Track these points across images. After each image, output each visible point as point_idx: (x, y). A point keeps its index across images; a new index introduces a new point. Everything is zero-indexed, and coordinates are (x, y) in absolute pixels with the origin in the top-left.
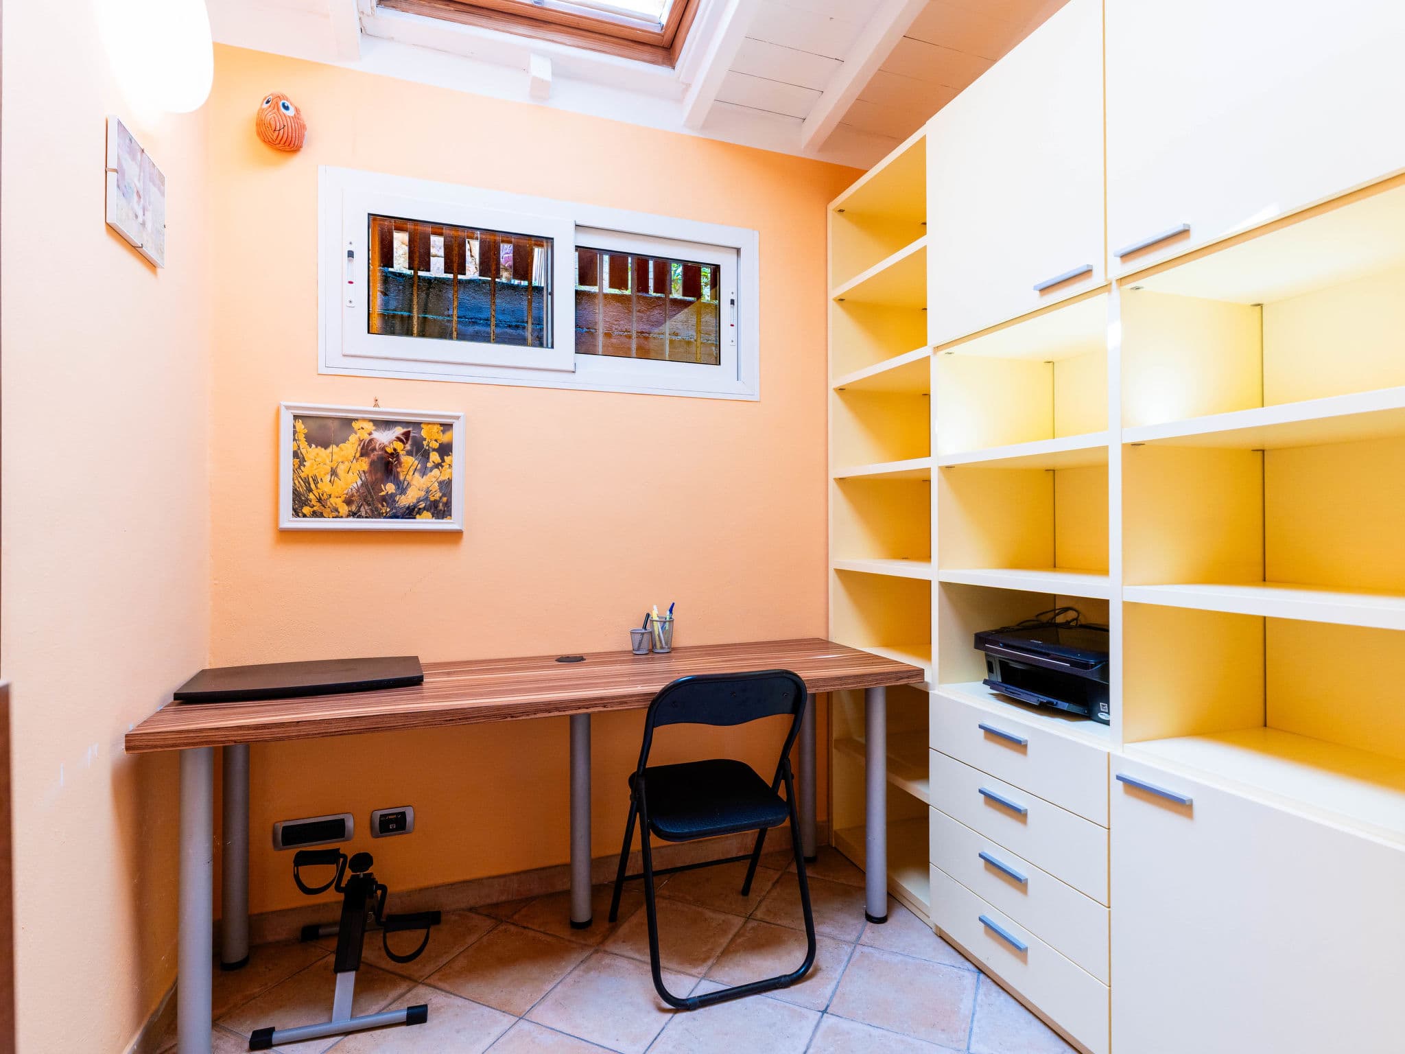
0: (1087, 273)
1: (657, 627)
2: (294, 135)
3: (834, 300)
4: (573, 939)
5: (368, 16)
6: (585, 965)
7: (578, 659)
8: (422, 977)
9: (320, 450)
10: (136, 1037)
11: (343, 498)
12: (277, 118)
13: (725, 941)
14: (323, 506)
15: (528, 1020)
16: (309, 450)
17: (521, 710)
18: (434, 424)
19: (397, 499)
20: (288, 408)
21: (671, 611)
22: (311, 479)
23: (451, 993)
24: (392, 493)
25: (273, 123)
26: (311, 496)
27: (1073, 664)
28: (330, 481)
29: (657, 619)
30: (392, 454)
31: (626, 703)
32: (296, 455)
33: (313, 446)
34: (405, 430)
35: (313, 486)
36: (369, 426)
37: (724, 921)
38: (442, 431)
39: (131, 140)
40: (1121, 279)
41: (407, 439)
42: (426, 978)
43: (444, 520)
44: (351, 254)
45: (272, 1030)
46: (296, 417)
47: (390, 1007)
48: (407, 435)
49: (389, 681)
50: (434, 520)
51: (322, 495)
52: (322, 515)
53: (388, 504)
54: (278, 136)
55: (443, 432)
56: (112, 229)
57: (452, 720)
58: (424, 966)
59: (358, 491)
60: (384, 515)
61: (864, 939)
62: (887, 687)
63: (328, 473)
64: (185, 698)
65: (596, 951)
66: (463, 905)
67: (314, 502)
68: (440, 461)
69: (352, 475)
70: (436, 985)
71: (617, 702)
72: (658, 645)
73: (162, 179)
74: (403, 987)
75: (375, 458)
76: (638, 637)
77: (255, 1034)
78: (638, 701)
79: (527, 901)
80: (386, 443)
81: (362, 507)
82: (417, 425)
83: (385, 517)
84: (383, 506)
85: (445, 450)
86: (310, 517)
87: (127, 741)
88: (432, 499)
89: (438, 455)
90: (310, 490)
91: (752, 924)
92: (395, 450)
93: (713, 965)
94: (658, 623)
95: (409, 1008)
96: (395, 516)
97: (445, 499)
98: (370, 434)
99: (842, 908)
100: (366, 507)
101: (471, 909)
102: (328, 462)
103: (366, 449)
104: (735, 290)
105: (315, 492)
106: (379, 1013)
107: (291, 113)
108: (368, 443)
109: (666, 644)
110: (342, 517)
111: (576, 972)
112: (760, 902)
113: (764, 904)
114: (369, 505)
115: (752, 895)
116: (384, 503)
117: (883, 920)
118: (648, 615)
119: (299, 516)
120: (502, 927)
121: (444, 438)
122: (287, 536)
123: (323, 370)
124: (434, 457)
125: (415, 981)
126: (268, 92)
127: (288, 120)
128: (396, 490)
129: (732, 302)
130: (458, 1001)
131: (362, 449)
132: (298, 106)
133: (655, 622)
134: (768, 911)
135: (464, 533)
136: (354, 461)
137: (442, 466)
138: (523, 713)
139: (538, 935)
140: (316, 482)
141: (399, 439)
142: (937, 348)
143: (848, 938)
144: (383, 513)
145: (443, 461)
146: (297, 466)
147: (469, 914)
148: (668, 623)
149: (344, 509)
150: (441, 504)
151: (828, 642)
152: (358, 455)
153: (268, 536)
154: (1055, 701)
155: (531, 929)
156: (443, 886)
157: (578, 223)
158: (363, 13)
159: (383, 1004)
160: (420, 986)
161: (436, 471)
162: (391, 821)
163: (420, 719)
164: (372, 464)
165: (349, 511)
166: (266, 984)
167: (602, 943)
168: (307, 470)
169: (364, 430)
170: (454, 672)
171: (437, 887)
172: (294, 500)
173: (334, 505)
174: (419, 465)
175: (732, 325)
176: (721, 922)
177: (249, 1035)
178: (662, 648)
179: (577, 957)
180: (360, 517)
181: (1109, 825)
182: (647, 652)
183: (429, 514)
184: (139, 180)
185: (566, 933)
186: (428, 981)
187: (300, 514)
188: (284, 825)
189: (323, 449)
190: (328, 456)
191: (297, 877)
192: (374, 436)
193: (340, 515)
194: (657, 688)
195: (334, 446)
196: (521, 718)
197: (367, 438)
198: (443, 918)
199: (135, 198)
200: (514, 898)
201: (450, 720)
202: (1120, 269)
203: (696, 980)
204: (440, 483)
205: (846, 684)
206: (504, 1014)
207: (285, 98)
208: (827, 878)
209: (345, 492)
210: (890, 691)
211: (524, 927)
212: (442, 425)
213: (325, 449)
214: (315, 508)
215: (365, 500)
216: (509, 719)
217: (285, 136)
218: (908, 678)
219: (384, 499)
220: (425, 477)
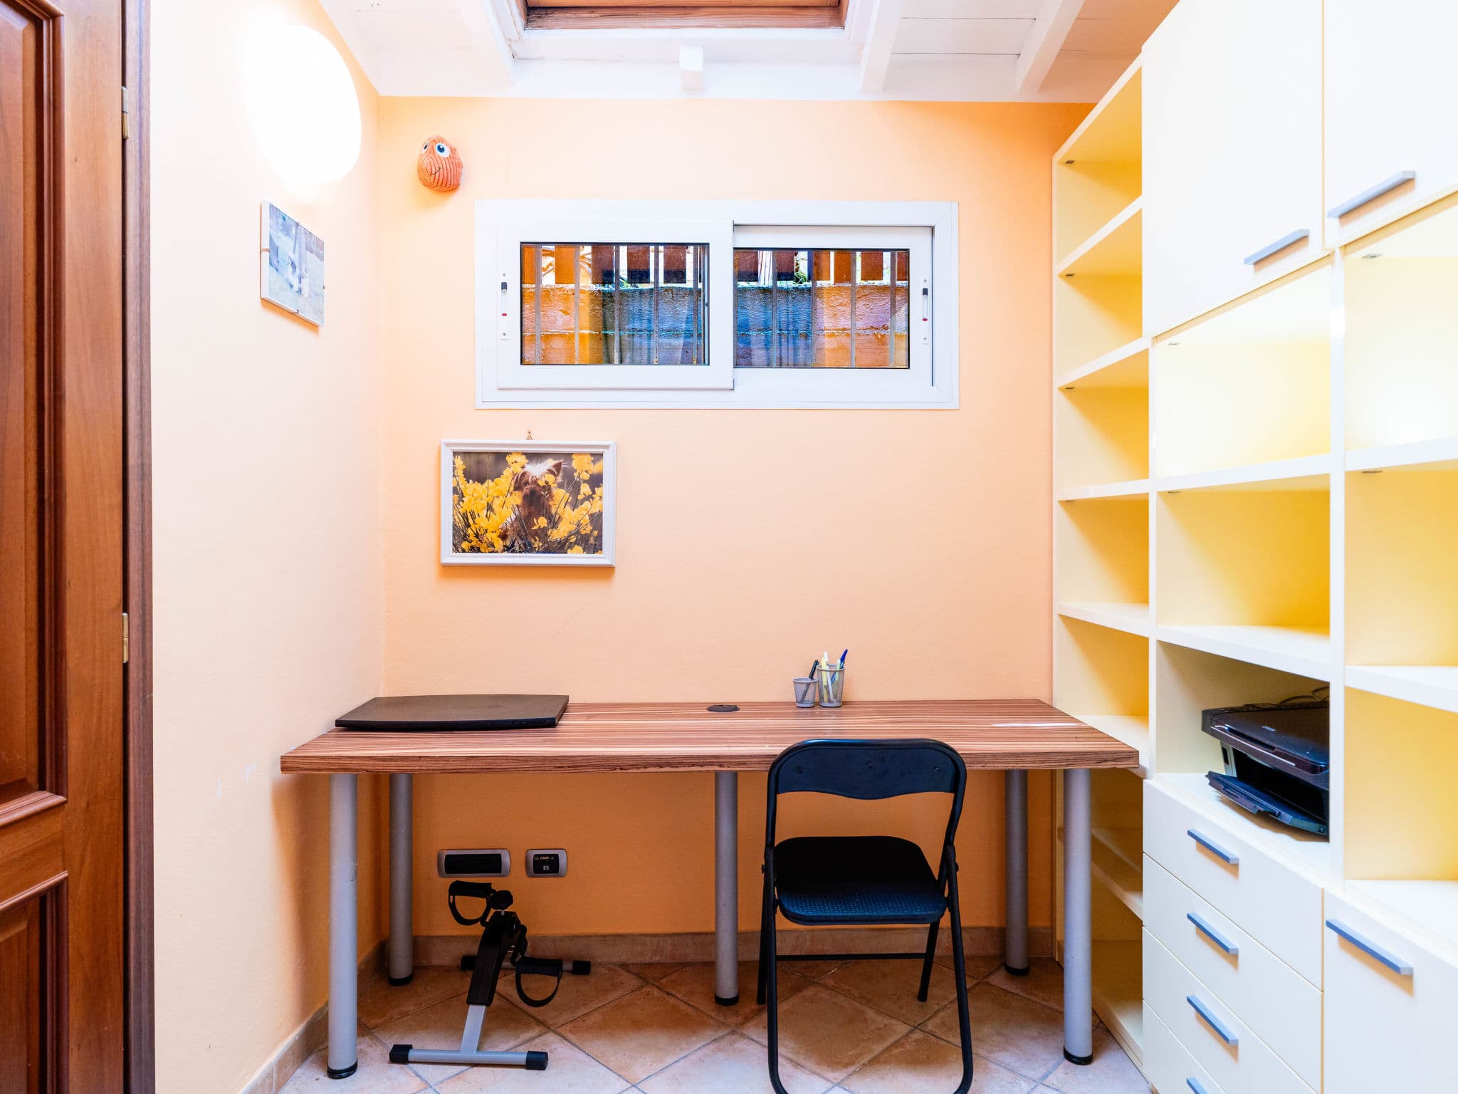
0: (1302, 240)
1: (826, 678)
2: (449, 175)
3: (1060, 276)
4: (713, 1014)
5: (516, 41)
6: (716, 1045)
7: (730, 709)
8: (555, 1024)
9: (477, 485)
10: (299, 1029)
11: (498, 533)
12: (432, 162)
13: (878, 1049)
14: (480, 540)
15: (639, 1089)
16: (467, 485)
17: (630, 762)
18: (585, 454)
19: (549, 533)
20: (448, 445)
21: (843, 659)
22: (469, 515)
23: (577, 1047)
24: (544, 527)
25: (429, 168)
26: (469, 531)
27: (1299, 763)
28: (486, 516)
29: (827, 668)
30: (544, 487)
31: (744, 763)
32: (455, 490)
33: (471, 481)
34: (557, 462)
35: (471, 521)
36: (523, 459)
37: (885, 1025)
38: (592, 461)
39: (284, 219)
40: (1345, 246)
41: (558, 471)
42: (559, 1027)
43: (596, 555)
44: (504, 286)
45: (409, 1047)
46: (455, 454)
47: (518, 1048)
48: (558, 467)
49: (521, 721)
50: (585, 555)
51: (480, 530)
52: (479, 551)
53: (540, 538)
54: (434, 179)
55: (594, 462)
56: (266, 303)
57: (562, 767)
58: (561, 1014)
59: (512, 525)
60: (537, 549)
61: (1052, 1079)
62: (1091, 769)
63: (484, 508)
64: (348, 726)
65: (733, 1032)
66: (616, 959)
67: (472, 537)
68: (591, 493)
69: (507, 510)
70: (566, 1035)
71: (735, 762)
72: (826, 698)
73: (320, 245)
74: (537, 1030)
75: (528, 491)
76: (804, 688)
77: (396, 1047)
78: (759, 763)
79: (680, 966)
80: (538, 476)
81: (516, 542)
82: (568, 456)
83: (538, 552)
84: (536, 540)
85: (596, 481)
86: (469, 552)
87: (282, 763)
88: (583, 533)
89: (588, 487)
90: (469, 526)
91: (917, 1035)
92: (547, 483)
93: (855, 1072)
94: (828, 673)
95: (529, 1052)
96: (547, 550)
97: (596, 533)
98: (523, 467)
99: (1037, 1038)
100: (520, 542)
101: (624, 966)
102: (484, 497)
103: (520, 482)
104: (928, 277)
105: (473, 527)
106: (507, 1051)
107: (446, 154)
108: (521, 476)
109: (835, 697)
110: (497, 552)
111: (705, 1050)
112: (938, 1011)
113: (941, 1014)
114: (522, 539)
115: (929, 1001)
116: (537, 538)
117: (1086, 1061)
118: (817, 663)
119: (458, 551)
120: (647, 989)
121: (595, 469)
122: (449, 570)
123: (480, 405)
124: (585, 489)
125: (549, 1028)
126: (425, 138)
127: (444, 162)
128: (548, 524)
129: (925, 292)
130: (581, 1056)
131: (516, 482)
132: (454, 146)
133: (824, 673)
134: (943, 1023)
135: (616, 569)
136: (509, 495)
137: (593, 498)
138: (633, 766)
139: (678, 1003)
140: (474, 519)
141: (550, 471)
142: (1157, 338)
143: (1031, 1074)
144: (535, 548)
145: (594, 492)
146: (456, 502)
147: (619, 970)
148: (838, 673)
149: (499, 544)
150: (592, 538)
151: (1050, 707)
152: (512, 489)
153: (433, 570)
154: (1277, 810)
155: (674, 996)
156: (594, 936)
157: (736, 223)
158: (510, 40)
159: (512, 1043)
160: (551, 1033)
161: (587, 504)
162: (544, 862)
163: (531, 763)
164: (525, 497)
165: (504, 546)
166: (421, 1004)
167: (742, 1024)
168: (466, 506)
169: (516, 465)
170: (597, 715)
171: (589, 937)
172: (454, 536)
173: (490, 540)
174: (570, 498)
175: (925, 320)
176: (882, 1026)
177: (391, 1047)
178: (829, 701)
179: (709, 1034)
180: (514, 551)
181: (1323, 986)
182: (812, 705)
183: (580, 549)
184: (294, 252)
185: (708, 1007)
186: (559, 1030)
187: (460, 550)
188: (447, 853)
189: (480, 484)
190: (484, 491)
191: (453, 907)
192: (525, 470)
193: (496, 549)
194: (778, 750)
195: (490, 481)
196: (630, 771)
197: (520, 471)
198: (593, 969)
199: (290, 269)
200: (668, 960)
201: (559, 767)
202: (1340, 234)
203: (830, 1085)
204: (591, 516)
205: (1023, 762)
206: (619, 1077)
207: (442, 140)
208: (1032, 998)
209: (500, 527)
210: (1094, 776)
211: (668, 994)
212: (592, 455)
213: (482, 484)
214: (473, 543)
215: (518, 535)
216: (618, 771)
217: (441, 178)
218: (1114, 760)
219: (536, 533)
220: (576, 510)
